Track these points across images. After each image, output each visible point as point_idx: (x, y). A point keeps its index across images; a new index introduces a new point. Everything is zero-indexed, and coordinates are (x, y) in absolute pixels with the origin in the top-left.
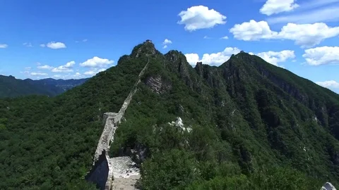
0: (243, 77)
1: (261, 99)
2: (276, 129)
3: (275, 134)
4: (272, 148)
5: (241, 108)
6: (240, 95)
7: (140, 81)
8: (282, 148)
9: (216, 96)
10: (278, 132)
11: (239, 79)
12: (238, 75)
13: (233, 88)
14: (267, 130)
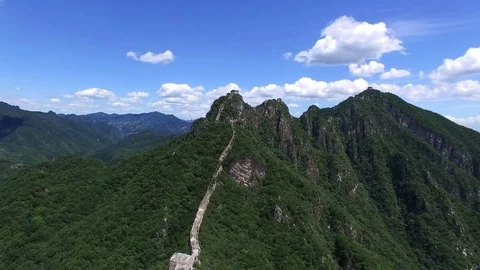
0: (371, 132)
1: (397, 169)
2: (418, 217)
3: (417, 225)
4: (412, 245)
5: (367, 180)
6: (365, 160)
7: (221, 169)
8: (428, 247)
9: (330, 165)
10: (423, 223)
11: (364, 135)
12: (363, 130)
13: (356, 149)
14: (405, 217)
